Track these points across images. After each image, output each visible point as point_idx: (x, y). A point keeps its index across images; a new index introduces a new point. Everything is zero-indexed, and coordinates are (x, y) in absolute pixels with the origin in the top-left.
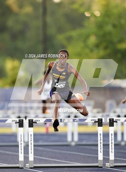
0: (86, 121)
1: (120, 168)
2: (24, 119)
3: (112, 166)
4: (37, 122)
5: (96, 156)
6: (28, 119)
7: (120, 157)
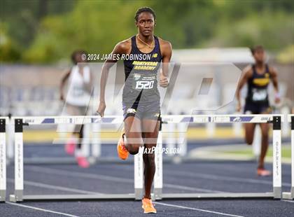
0: (113, 122)
1: (172, 202)
2: (7, 118)
3: (158, 199)
4: (30, 123)
5: (130, 181)
6: (13, 118)
7: (173, 183)
